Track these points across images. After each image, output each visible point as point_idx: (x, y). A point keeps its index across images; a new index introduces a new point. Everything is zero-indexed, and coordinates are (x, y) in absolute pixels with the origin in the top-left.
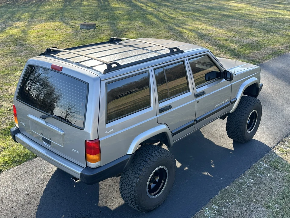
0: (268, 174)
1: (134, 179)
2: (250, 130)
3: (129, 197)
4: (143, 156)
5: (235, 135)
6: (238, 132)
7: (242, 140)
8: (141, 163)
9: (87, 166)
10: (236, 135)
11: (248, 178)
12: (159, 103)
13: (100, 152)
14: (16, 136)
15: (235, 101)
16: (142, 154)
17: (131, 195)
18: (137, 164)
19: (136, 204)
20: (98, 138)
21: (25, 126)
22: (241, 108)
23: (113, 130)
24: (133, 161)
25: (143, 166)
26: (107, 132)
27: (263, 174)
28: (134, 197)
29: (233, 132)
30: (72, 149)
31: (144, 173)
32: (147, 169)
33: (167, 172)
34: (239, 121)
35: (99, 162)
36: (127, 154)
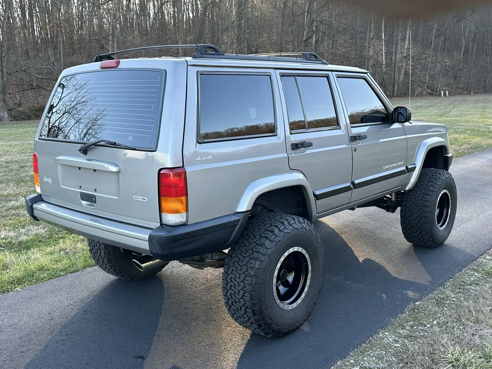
0: (487, 285)
1: (250, 261)
2: (441, 226)
3: (242, 300)
4: (264, 224)
5: (417, 231)
6: (422, 224)
7: (429, 241)
8: (263, 234)
9: (161, 224)
10: (419, 231)
11: (452, 291)
12: (291, 134)
13: (187, 195)
14: (35, 206)
15: (414, 169)
16: (262, 222)
17: (246, 294)
18: (255, 236)
19: (254, 314)
20: (183, 166)
21: (51, 182)
22: (424, 183)
23: (211, 158)
24: (248, 234)
25: (266, 238)
26: (200, 159)
27: (478, 284)
28: (251, 298)
29: (413, 226)
30: (134, 197)
31: (270, 250)
32: (274, 243)
33: (309, 263)
34: (422, 205)
35: (185, 214)
36: (237, 211)
